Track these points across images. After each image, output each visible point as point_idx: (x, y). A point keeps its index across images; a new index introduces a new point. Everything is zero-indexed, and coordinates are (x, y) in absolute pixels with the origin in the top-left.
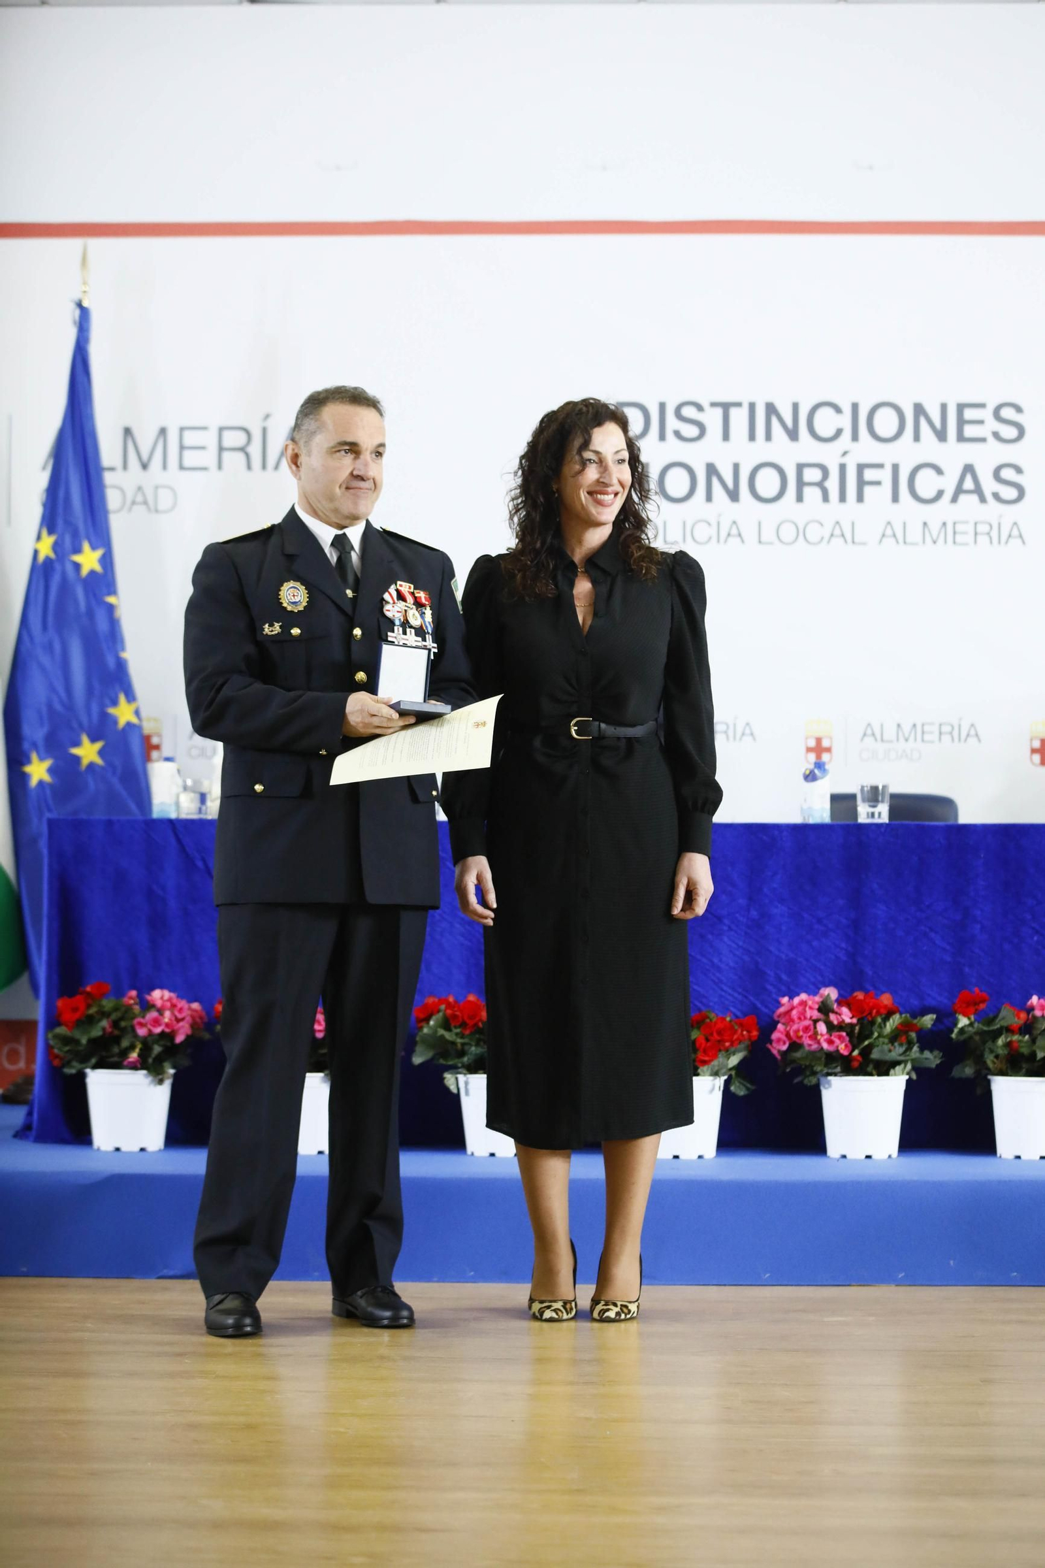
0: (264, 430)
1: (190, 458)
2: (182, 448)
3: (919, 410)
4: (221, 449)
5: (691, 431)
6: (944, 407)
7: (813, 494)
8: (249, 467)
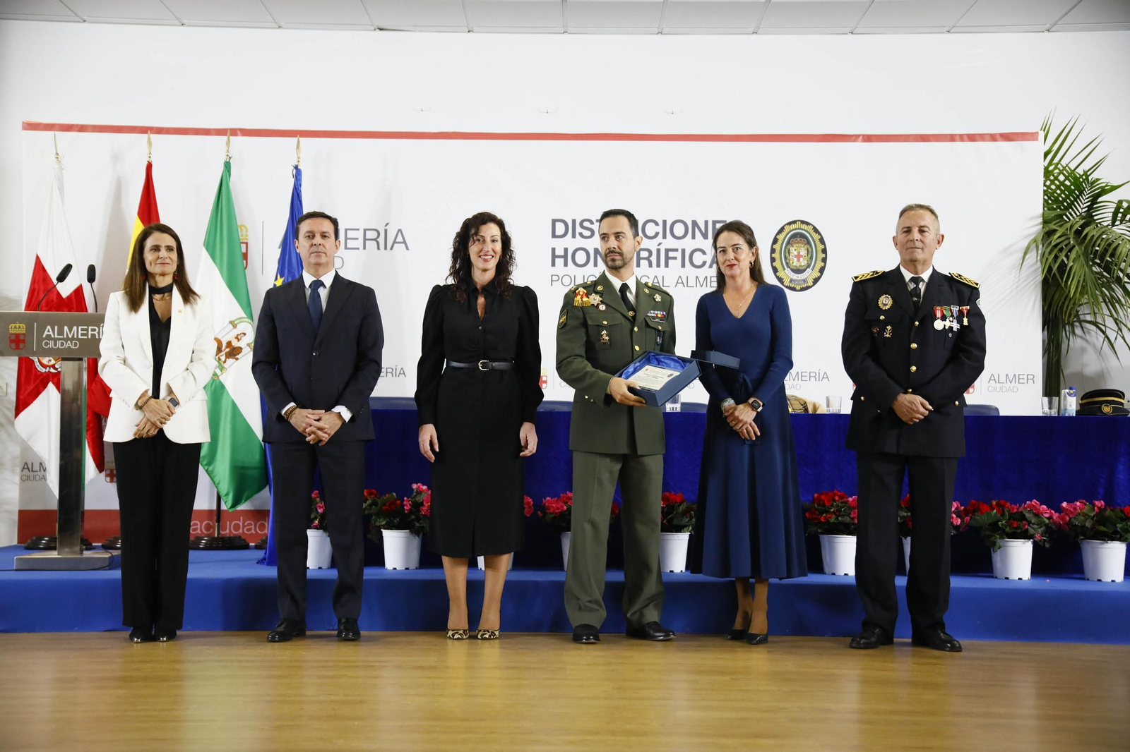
0: (386, 231)
1: (351, 244)
2: (346, 239)
3: (695, 223)
4: (365, 240)
5: (587, 233)
6: (706, 222)
7: (644, 263)
8: (379, 248)
